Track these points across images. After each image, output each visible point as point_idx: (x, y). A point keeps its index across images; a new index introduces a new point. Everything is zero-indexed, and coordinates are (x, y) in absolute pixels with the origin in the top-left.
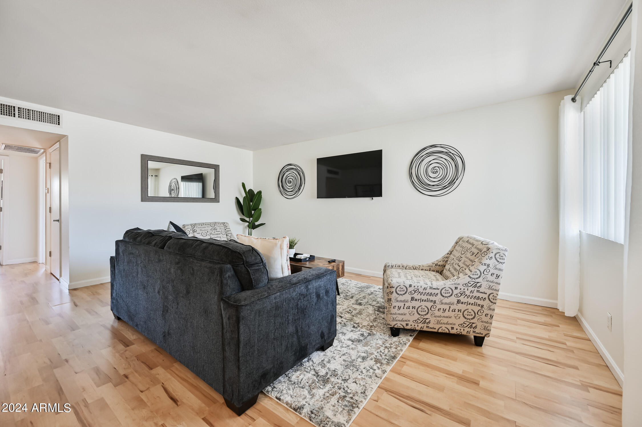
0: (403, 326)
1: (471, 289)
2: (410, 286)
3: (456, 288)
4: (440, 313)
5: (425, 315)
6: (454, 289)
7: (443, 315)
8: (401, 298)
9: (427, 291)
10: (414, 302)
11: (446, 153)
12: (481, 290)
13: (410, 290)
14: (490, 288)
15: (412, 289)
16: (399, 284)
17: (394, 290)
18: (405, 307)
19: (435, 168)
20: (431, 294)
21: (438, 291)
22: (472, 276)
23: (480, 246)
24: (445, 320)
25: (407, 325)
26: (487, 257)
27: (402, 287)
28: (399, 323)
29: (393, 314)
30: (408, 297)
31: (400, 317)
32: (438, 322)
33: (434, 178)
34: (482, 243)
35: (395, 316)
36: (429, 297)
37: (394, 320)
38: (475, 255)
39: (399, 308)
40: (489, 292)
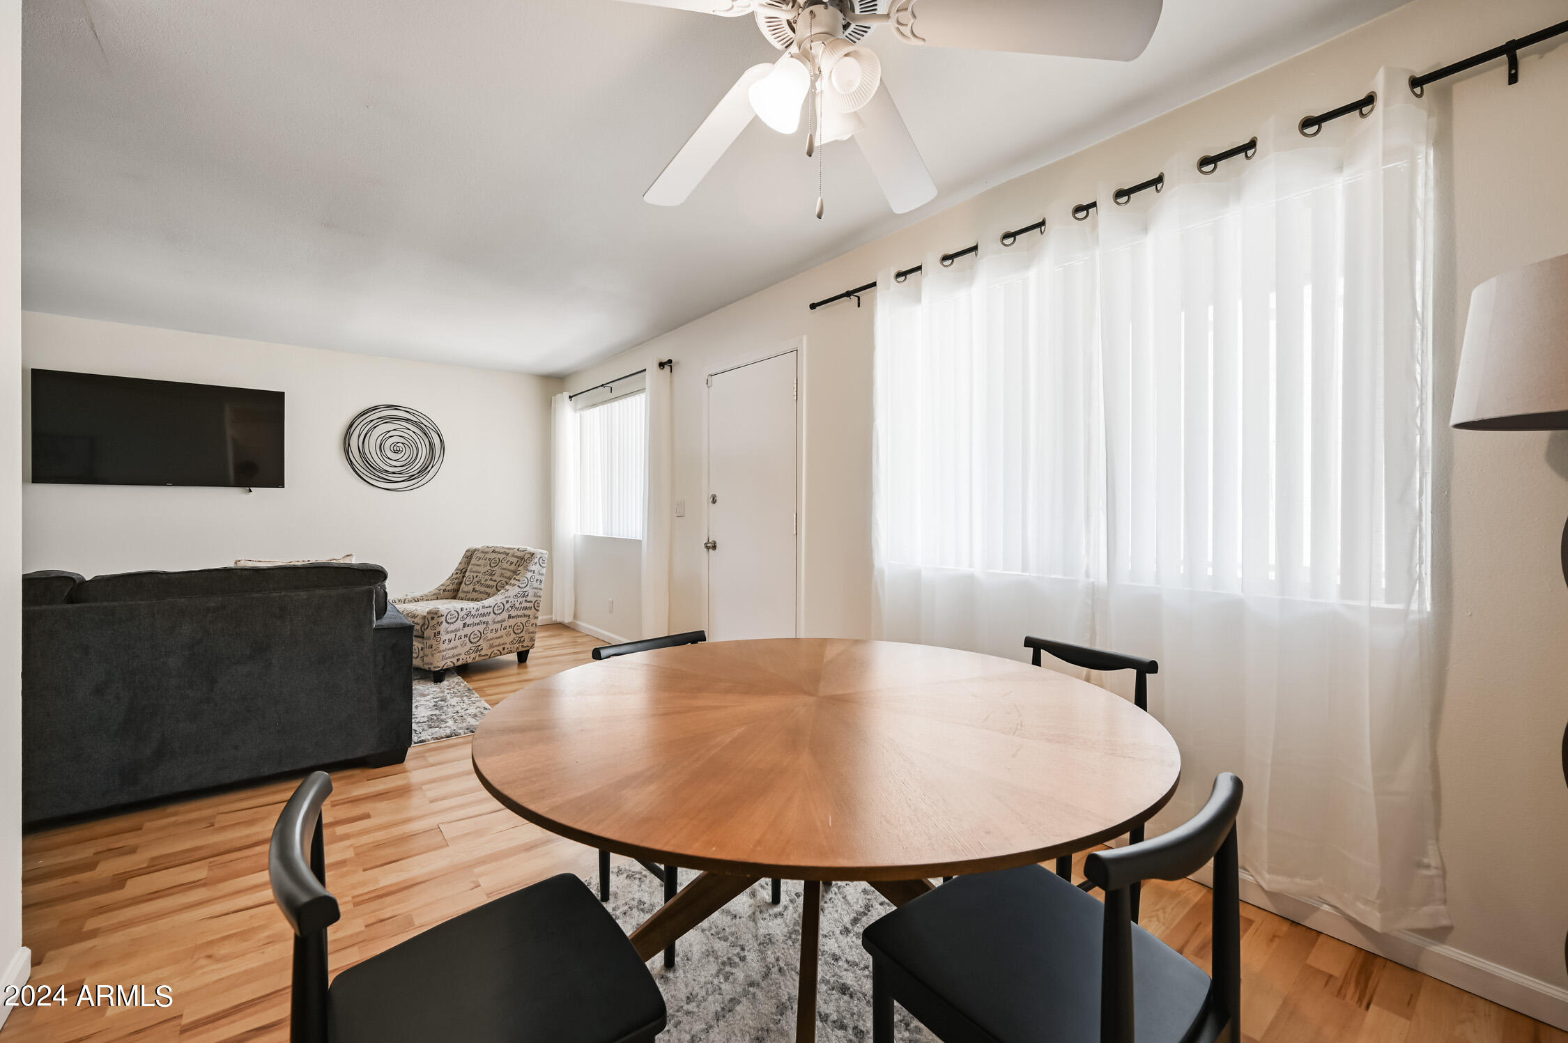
0: (454, 664)
1: (520, 599)
2: (462, 609)
3: (507, 602)
4: (493, 635)
5: (478, 641)
6: (505, 603)
7: (495, 636)
8: (452, 627)
9: (480, 612)
10: (466, 629)
11: (415, 423)
12: (528, 599)
13: (462, 614)
14: (535, 595)
15: (464, 612)
16: (448, 611)
17: (443, 618)
18: (457, 639)
19: (398, 445)
20: (484, 615)
21: (491, 610)
22: (521, 586)
23: (519, 554)
24: (497, 642)
25: (458, 660)
26: (532, 563)
27: (452, 612)
28: (449, 661)
29: (444, 651)
30: (459, 624)
31: (450, 653)
32: (491, 646)
33: (395, 461)
34: (518, 550)
35: (444, 653)
36: (482, 619)
37: (444, 658)
38: (514, 564)
39: (450, 641)
40: (534, 599)
